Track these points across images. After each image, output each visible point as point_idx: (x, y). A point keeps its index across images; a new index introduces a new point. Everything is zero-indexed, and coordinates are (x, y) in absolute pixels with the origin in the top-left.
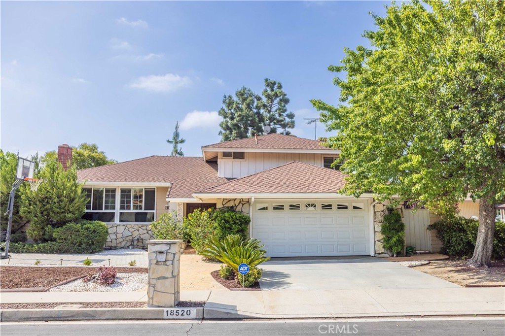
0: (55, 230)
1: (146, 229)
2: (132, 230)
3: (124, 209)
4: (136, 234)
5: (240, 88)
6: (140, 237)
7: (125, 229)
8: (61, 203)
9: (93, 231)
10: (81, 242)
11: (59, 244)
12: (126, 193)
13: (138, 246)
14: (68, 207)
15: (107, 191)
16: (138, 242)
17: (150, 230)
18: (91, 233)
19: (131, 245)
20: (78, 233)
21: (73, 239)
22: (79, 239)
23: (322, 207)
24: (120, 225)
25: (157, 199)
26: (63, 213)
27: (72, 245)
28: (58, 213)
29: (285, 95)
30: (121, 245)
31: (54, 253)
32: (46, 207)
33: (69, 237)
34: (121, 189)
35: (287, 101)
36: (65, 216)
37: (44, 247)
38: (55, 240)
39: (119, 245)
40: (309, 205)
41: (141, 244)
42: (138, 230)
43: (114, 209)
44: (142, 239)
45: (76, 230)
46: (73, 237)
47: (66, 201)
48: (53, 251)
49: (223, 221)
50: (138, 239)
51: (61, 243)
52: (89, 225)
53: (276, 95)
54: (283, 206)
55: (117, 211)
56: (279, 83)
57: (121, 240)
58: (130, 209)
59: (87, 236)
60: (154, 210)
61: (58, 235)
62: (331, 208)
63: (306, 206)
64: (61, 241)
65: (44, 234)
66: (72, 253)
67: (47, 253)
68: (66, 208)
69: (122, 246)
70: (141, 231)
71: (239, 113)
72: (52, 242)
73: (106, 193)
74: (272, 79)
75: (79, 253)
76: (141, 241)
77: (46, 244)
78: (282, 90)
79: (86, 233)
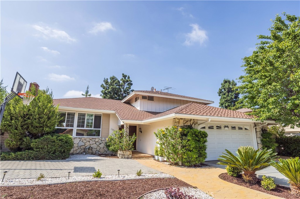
0: (33, 140)
1: (95, 141)
2: (85, 141)
3: (80, 127)
4: (88, 144)
5: (112, 76)
6: (90, 146)
7: (80, 140)
8: (41, 119)
9: (65, 142)
10: (55, 150)
11: (36, 153)
12: (82, 116)
13: (88, 152)
14: (46, 123)
15: (69, 114)
16: (89, 150)
17: (98, 142)
18: (64, 144)
19: (84, 152)
20: (53, 144)
21: (49, 148)
22: (54, 148)
23: (232, 128)
24: (76, 138)
25: (102, 121)
26: (41, 127)
27: (47, 153)
28: (36, 127)
29: (132, 81)
30: (76, 152)
31: (30, 160)
32: (26, 122)
33: (46, 147)
34: (79, 113)
35: (132, 84)
36: (43, 130)
37: (21, 155)
38: (31, 149)
39: (75, 152)
40: (225, 126)
41: (90, 151)
42: (89, 142)
43: (73, 126)
44: (92, 148)
45: (53, 141)
46: (49, 146)
47: (45, 118)
48: (29, 159)
49: (194, 135)
50: (89, 148)
51: (37, 151)
52: (62, 137)
53: (127, 81)
54: (213, 126)
55: (75, 128)
56: (129, 76)
57: (77, 148)
58: (84, 127)
59: (61, 146)
60: (100, 128)
61: (35, 145)
62: (235, 129)
63: (224, 127)
64: (38, 150)
65: (21, 144)
66: (47, 159)
67: (24, 160)
68: (45, 124)
69: (78, 152)
70: (91, 142)
71: (112, 87)
72: (30, 151)
73: (67, 115)
74: (125, 74)
75: (53, 159)
76: (91, 149)
77: (24, 153)
78: (130, 79)
79: (60, 143)
